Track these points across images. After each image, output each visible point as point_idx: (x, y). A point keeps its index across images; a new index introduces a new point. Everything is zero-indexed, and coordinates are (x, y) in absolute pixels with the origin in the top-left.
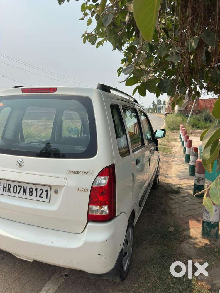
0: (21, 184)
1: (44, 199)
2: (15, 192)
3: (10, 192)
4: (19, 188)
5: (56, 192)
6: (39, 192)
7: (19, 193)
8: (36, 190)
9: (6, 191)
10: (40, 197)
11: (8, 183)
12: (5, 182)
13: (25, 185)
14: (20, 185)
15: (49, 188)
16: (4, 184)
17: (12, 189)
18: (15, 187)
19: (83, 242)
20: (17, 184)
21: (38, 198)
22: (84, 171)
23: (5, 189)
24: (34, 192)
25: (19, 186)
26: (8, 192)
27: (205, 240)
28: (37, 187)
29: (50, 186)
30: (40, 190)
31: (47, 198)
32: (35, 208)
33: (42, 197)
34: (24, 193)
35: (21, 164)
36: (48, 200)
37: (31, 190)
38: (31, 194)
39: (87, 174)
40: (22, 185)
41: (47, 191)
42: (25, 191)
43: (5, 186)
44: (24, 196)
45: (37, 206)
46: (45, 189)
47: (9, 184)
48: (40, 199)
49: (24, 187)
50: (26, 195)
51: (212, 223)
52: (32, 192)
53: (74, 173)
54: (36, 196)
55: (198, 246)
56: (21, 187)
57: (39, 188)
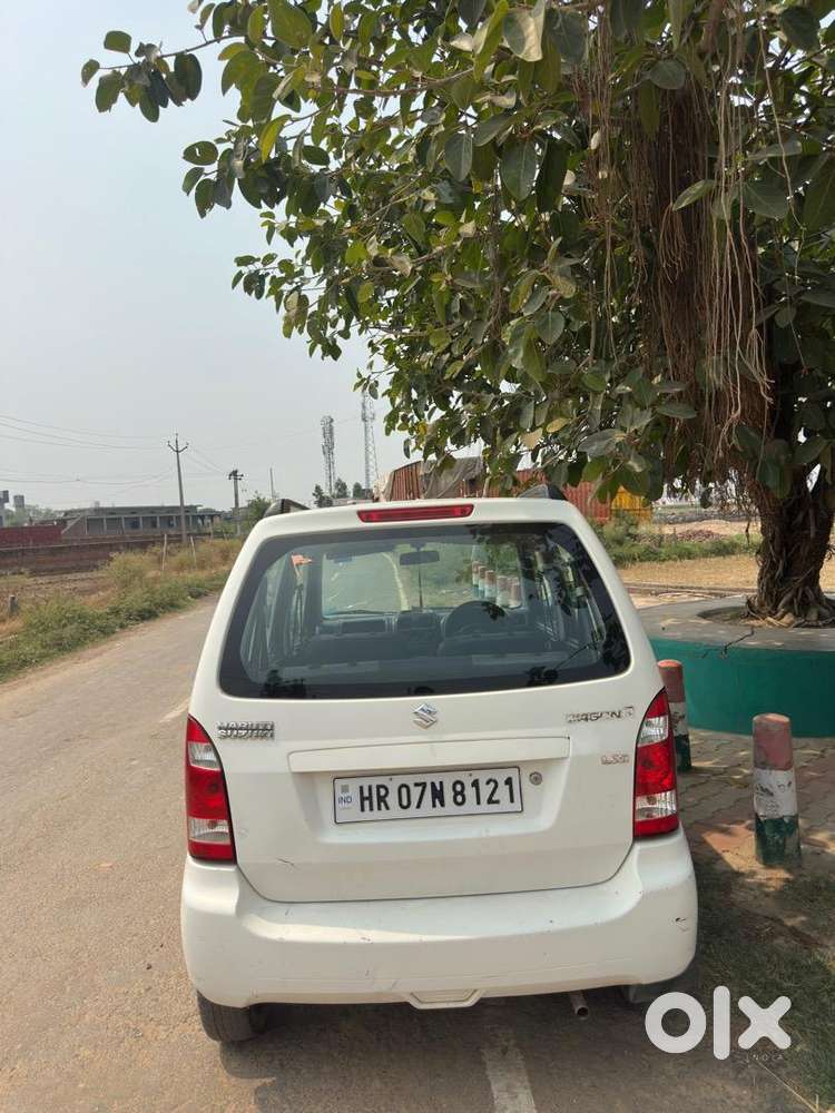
0: (420, 779)
1: (505, 804)
2: (405, 803)
3: (387, 808)
4: (416, 792)
5: (537, 779)
6: (485, 791)
7: (418, 807)
8: (475, 784)
9: (371, 809)
10: (490, 801)
11: (375, 782)
12: (365, 782)
13: (436, 779)
14: (418, 781)
15: (513, 773)
16: (361, 788)
17: (392, 799)
18: (404, 790)
19: (639, 896)
20: (410, 780)
21: (485, 807)
22: (610, 710)
23: (367, 803)
24: (470, 792)
25: (416, 785)
26: (379, 809)
27: (774, 871)
28: (476, 775)
29: (516, 766)
30: (488, 783)
31: (512, 801)
32: (484, 835)
33: (497, 802)
34: (437, 801)
35: (427, 720)
36: (517, 806)
37: (459, 788)
38: (459, 799)
39: (619, 717)
40: (428, 779)
41: (509, 782)
42: (438, 795)
43: (366, 794)
44: (439, 810)
45: (487, 831)
46: (501, 777)
47: (379, 787)
48: (494, 808)
49: (433, 784)
50: (442, 805)
51: (786, 820)
52: (462, 793)
53: (586, 719)
54: (478, 803)
55: (772, 889)
56: (424, 785)
57: (483, 777)
